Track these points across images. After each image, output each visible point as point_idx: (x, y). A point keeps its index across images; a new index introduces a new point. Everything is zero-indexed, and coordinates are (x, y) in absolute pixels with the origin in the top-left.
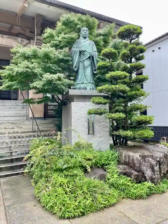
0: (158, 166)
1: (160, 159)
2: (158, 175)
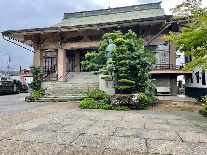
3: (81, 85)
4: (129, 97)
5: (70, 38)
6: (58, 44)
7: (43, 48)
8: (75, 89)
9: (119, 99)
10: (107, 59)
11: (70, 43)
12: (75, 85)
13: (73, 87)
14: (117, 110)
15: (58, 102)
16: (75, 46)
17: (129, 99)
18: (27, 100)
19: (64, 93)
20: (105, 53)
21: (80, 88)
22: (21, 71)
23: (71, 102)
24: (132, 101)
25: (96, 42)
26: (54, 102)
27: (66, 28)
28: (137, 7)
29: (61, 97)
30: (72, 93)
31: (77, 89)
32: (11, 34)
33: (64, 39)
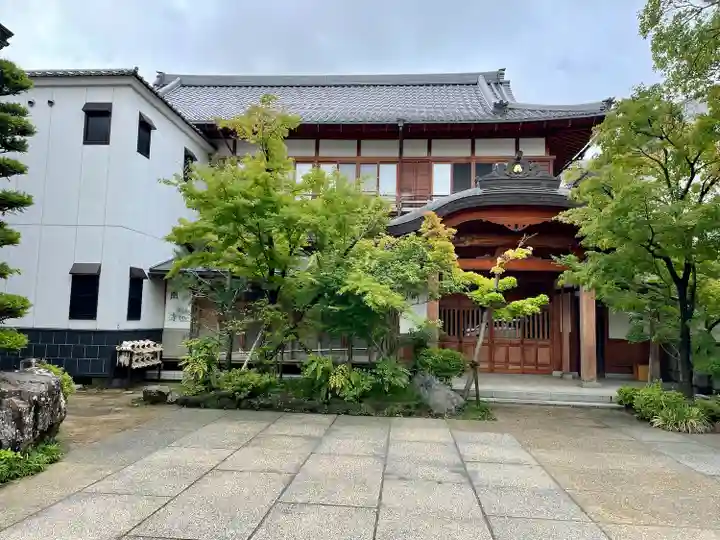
0: (32, 413)
1: (39, 397)
2: (29, 434)
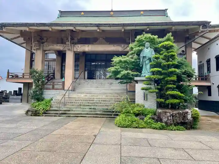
1: (173, 114)
3: (97, 95)
4: (184, 114)
5: (81, 38)
6: (68, 45)
7: (45, 48)
8: (89, 101)
9: (172, 117)
10: (142, 66)
11: (82, 45)
12: (88, 95)
13: (86, 97)
14: (172, 130)
15: (73, 116)
16: (87, 48)
17: (184, 117)
18: (30, 113)
19: (78, 105)
20: (139, 59)
21: (96, 100)
22: (8, 76)
23: (91, 117)
24: (187, 119)
25: (114, 46)
26: (68, 116)
27: (84, 26)
28: (142, 13)
29: (74, 111)
30: (89, 106)
31: (93, 101)
32: (7, 27)
33: (74, 39)
